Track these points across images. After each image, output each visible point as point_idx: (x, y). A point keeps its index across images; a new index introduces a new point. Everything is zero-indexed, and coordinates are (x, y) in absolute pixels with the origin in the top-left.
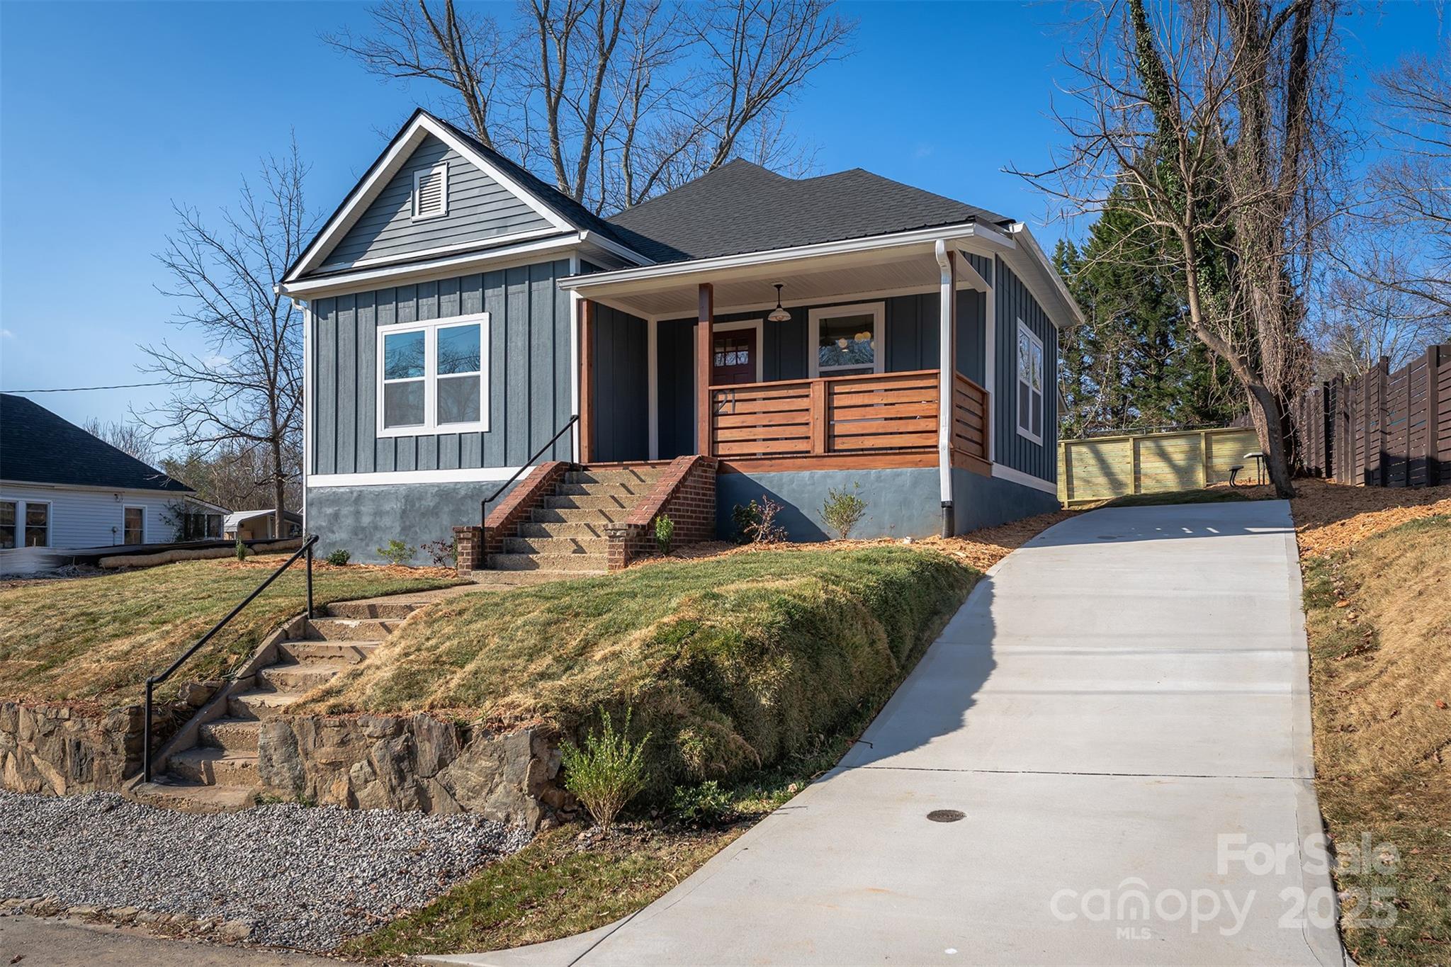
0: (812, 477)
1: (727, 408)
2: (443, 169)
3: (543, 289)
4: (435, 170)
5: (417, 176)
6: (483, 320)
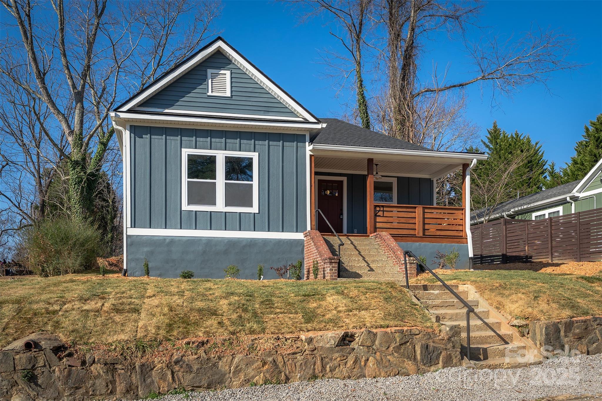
0: (420, 245)
1: (380, 213)
2: (228, 73)
3: (290, 146)
4: (222, 72)
5: (210, 71)
6: (255, 156)
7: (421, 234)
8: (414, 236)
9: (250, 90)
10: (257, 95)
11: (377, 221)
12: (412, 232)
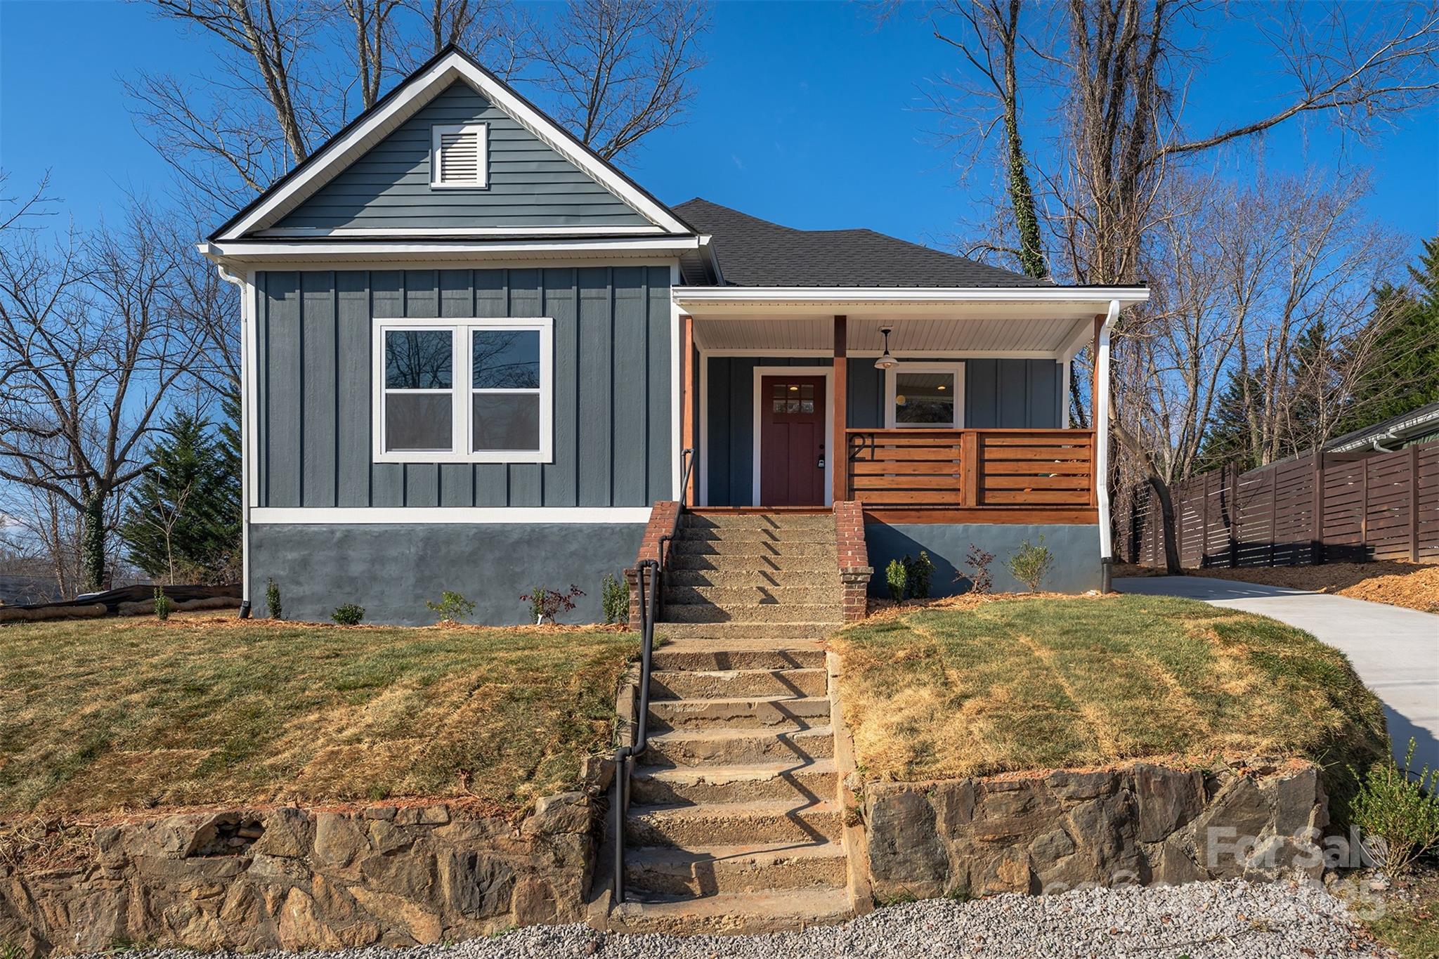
0: (966, 530)
1: (865, 453)
2: (481, 130)
3: (632, 299)
4: (468, 129)
5: (438, 131)
6: (544, 327)
7: (971, 502)
8: (955, 507)
9: (533, 167)
10: (550, 178)
11: (856, 472)
12: (949, 498)
